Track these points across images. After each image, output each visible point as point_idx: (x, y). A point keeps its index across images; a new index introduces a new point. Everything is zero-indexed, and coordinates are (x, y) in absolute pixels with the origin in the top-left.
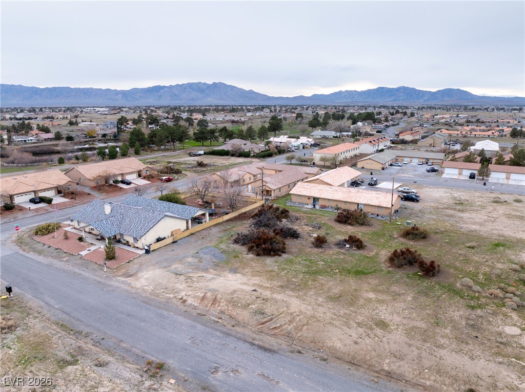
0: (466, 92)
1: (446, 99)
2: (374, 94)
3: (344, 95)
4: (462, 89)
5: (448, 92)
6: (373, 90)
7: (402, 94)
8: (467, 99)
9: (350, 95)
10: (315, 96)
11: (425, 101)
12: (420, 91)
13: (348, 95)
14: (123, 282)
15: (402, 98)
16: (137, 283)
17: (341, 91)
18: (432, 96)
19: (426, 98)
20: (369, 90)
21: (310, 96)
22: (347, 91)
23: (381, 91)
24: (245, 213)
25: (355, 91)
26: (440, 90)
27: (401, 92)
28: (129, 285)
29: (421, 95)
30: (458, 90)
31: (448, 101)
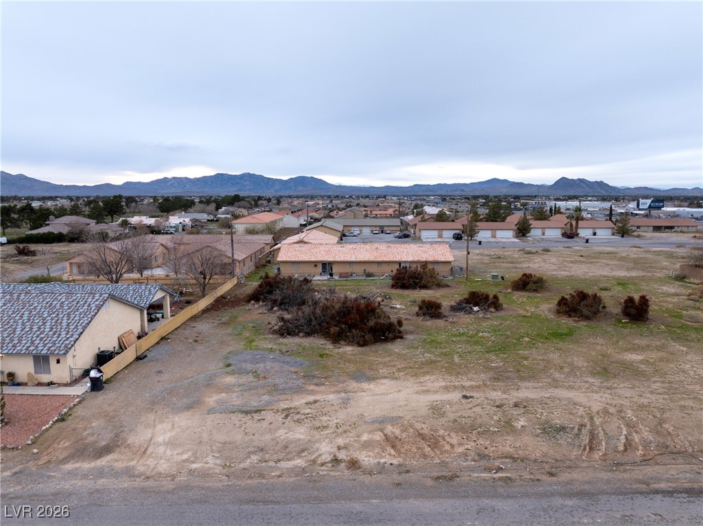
0: (320, 181)
1: (300, 188)
2: (212, 182)
3: (170, 183)
4: (316, 177)
5: (301, 181)
6: (211, 176)
7: (247, 183)
8: (324, 189)
9: (179, 183)
10: (127, 183)
11: (276, 191)
12: (269, 179)
13: (177, 184)
14: (100, 473)
15: (248, 188)
16: (151, 462)
17: (165, 178)
18: (284, 185)
19: (277, 187)
20: (205, 178)
21: (120, 184)
22: (174, 178)
23: (220, 178)
24: (222, 297)
25: (186, 178)
26: (291, 178)
27: (246, 180)
28: (129, 473)
29: (270, 183)
30: (312, 177)
31: (302, 191)
